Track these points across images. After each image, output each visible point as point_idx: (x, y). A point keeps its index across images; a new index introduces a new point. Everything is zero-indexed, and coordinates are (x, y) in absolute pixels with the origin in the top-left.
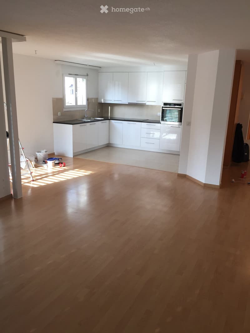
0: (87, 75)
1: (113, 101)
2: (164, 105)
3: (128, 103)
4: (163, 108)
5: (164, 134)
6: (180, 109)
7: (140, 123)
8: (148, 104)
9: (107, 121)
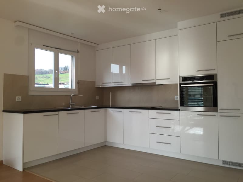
0: (78, 52)
1: (113, 84)
2: (182, 81)
3: (131, 85)
4: (182, 86)
5: (188, 128)
6: (213, 84)
7: (147, 111)
8: (158, 83)
9: (102, 110)
